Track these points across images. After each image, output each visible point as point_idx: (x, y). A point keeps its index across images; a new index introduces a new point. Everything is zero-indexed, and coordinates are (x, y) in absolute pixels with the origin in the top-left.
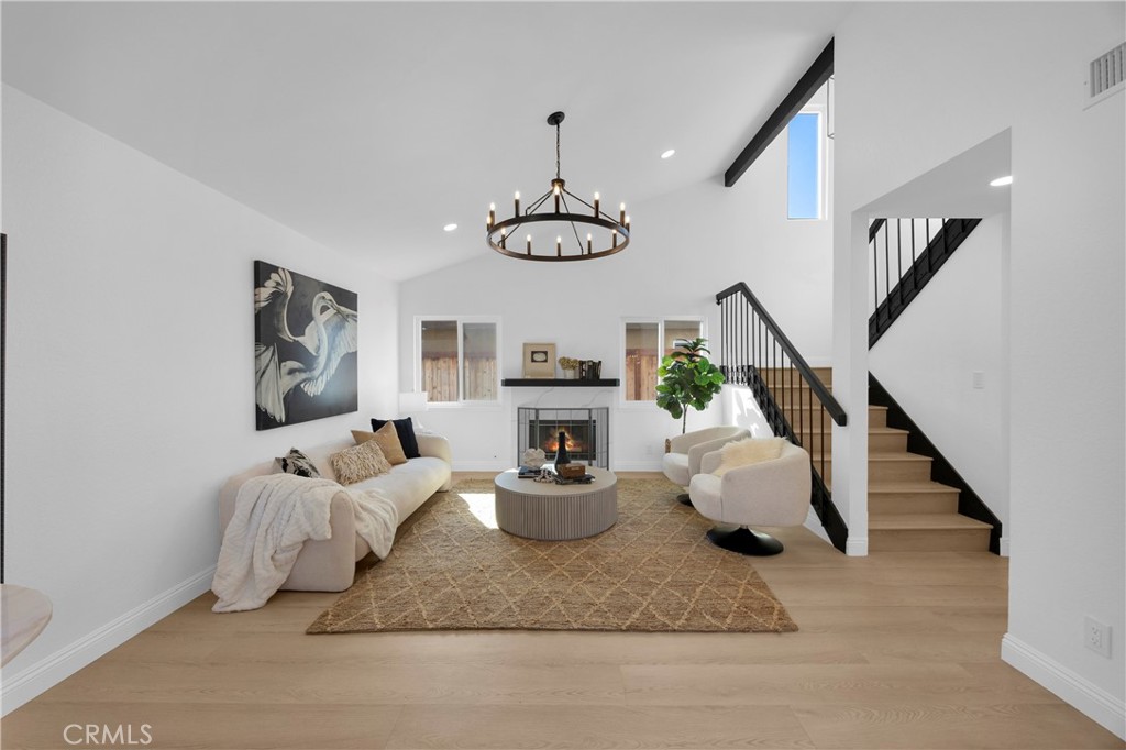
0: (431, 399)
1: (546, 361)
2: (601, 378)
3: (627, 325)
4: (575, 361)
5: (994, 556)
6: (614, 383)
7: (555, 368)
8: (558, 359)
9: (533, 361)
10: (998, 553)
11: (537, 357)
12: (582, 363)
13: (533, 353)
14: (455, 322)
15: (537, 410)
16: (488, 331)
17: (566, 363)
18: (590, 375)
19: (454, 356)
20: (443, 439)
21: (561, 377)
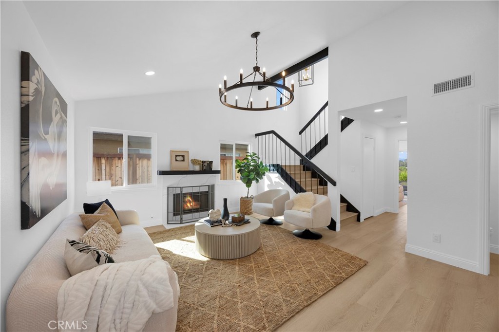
0: (112, 185)
1: (184, 160)
2: (213, 170)
3: (221, 144)
4: (201, 161)
5: (358, 222)
6: (218, 172)
7: (189, 165)
8: (190, 160)
9: (176, 160)
10: (360, 221)
11: (178, 158)
12: (204, 162)
13: (176, 156)
14: (121, 136)
15: (181, 188)
16: (145, 142)
17: (194, 162)
18: (207, 168)
19: (120, 157)
20: (134, 211)
21: (191, 169)
